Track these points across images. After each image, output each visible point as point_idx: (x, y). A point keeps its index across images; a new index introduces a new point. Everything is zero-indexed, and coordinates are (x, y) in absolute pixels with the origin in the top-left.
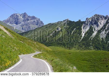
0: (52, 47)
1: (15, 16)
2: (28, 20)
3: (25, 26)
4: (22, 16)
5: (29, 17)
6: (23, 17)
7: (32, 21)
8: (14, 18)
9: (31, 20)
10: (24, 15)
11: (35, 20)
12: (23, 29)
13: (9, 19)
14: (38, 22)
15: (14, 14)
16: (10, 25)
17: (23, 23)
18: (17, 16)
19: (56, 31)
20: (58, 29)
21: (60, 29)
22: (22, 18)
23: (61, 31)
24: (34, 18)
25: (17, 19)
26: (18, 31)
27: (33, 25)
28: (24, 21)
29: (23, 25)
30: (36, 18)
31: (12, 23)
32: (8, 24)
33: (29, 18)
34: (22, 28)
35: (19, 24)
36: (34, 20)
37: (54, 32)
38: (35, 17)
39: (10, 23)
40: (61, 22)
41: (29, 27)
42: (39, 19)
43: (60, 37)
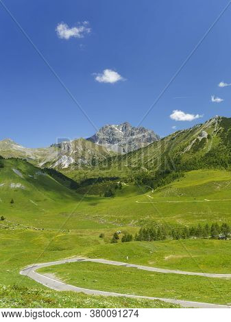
19: (198, 139)
20: (200, 135)
21: (205, 135)
23: (209, 137)
37: (193, 142)
43: (209, 149)
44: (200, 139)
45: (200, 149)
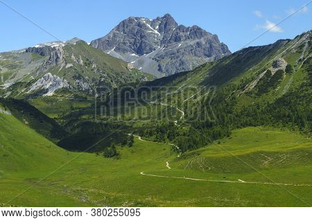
0: (256, 128)
1: (132, 25)
2: (177, 39)
3: (168, 60)
4: (157, 27)
5: (181, 28)
6: (160, 30)
7: (192, 42)
8: (131, 31)
9: (188, 41)
10: (165, 22)
11: (203, 41)
12: (160, 70)
13: (114, 36)
14: (211, 47)
15: (130, 20)
16: (118, 55)
17: (160, 49)
18: (139, 25)
19: (269, 72)
20: (275, 65)
21: (284, 65)
22: (156, 32)
23: (289, 69)
24: (197, 32)
25: (142, 37)
26: (143, 77)
27: (195, 55)
28: (163, 42)
29: (162, 57)
30: (206, 33)
31: (124, 51)
32: (111, 52)
33: (181, 34)
34: (159, 66)
35: (147, 53)
36: (198, 40)
37: (262, 75)
38: (199, 29)
39: (118, 49)
40: (289, 40)
41: (182, 63)
42: (215, 37)
43: (284, 92)
44: (274, 71)
45: (269, 89)
